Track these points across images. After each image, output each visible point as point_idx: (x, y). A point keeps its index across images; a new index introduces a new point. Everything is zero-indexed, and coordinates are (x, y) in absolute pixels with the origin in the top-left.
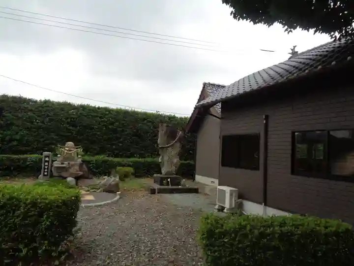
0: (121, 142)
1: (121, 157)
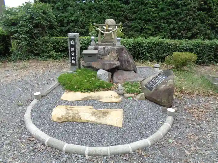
0: (181, 19)
1: (180, 38)
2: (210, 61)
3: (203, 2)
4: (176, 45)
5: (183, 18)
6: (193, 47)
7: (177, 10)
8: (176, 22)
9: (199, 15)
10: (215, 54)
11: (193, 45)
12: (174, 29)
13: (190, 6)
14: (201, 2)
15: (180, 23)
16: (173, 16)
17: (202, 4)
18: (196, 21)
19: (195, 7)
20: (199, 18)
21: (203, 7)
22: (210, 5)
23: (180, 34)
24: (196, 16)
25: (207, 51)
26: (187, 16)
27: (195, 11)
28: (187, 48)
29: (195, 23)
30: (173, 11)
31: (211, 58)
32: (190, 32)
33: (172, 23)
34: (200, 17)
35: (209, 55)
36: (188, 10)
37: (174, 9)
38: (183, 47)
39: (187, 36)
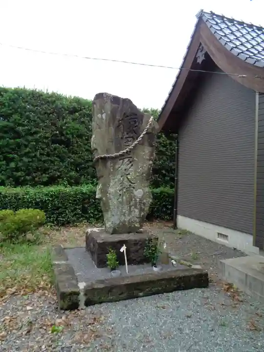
2: (78, 218)
3: (58, 132)
4: (18, 196)
5: (29, 152)
6: (47, 199)
7: (18, 140)
8: (19, 158)
9: (55, 149)
10: (83, 207)
11: (46, 195)
12: (17, 169)
13: (38, 135)
14: (55, 132)
15: (25, 159)
16: (13, 149)
17: (57, 134)
18: (52, 159)
19: (47, 138)
20: (56, 154)
21: (59, 138)
22: (68, 136)
23: (31, 177)
24: (51, 150)
25: (70, 203)
26: (36, 150)
27: (48, 143)
28: (38, 200)
29: (51, 161)
30: (12, 141)
31: (79, 214)
32: (46, 174)
33: (12, 160)
34: (56, 152)
35: (75, 209)
36: (37, 141)
37: (14, 138)
38: (30, 200)
39: (41, 180)
